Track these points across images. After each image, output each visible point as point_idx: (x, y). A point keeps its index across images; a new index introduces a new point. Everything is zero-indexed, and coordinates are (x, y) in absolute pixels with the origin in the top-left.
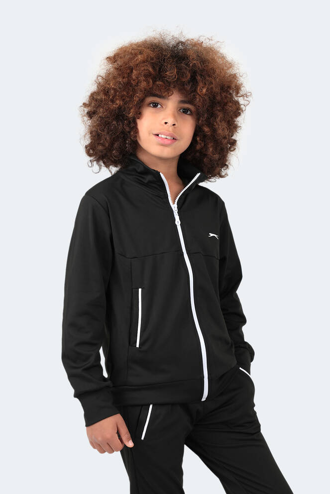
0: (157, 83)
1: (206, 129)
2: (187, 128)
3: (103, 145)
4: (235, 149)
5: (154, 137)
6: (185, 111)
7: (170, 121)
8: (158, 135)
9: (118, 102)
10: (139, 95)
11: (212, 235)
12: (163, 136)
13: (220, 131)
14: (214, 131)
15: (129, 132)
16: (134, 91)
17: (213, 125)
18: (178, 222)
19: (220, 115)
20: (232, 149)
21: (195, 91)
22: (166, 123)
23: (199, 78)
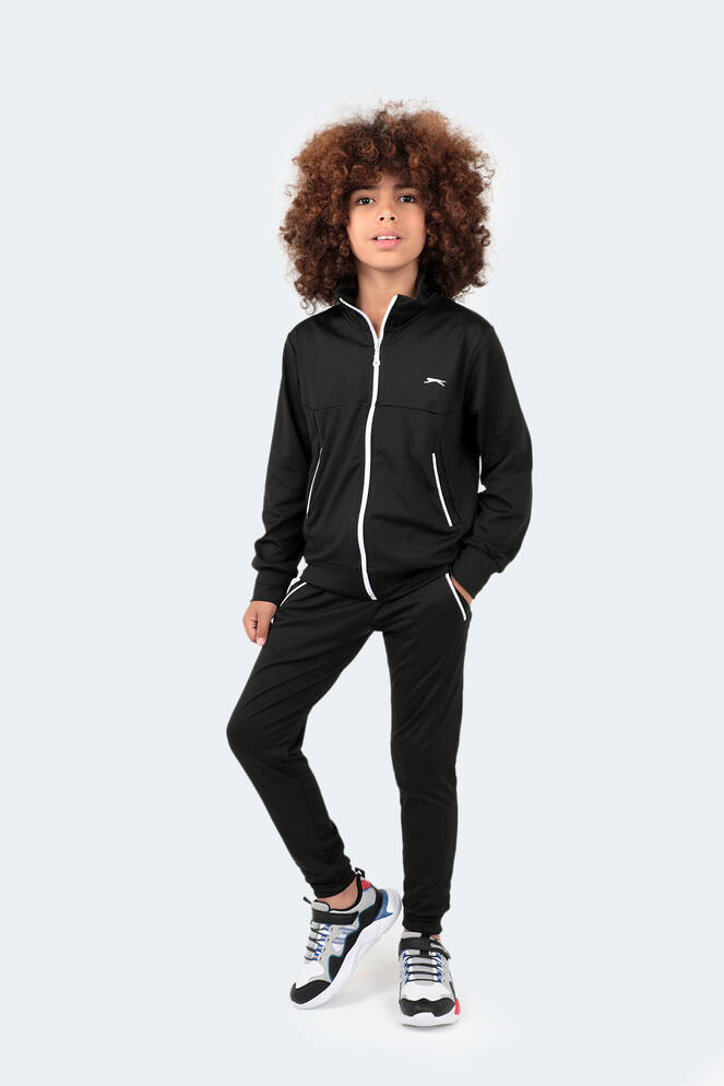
0: (355, 167)
1: (436, 215)
2: (413, 221)
3: (310, 274)
4: (489, 242)
5: (371, 243)
6: (408, 199)
7: (387, 214)
8: (376, 239)
9: (314, 209)
10: (337, 191)
11: (430, 380)
12: (383, 238)
13: (455, 214)
14: (447, 215)
15: (338, 247)
16: (329, 188)
17: (444, 207)
18: (377, 363)
19: (449, 191)
20: (485, 243)
21: (407, 166)
22: (382, 219)
23: (409, 148)
